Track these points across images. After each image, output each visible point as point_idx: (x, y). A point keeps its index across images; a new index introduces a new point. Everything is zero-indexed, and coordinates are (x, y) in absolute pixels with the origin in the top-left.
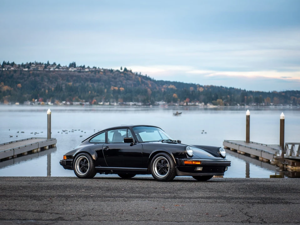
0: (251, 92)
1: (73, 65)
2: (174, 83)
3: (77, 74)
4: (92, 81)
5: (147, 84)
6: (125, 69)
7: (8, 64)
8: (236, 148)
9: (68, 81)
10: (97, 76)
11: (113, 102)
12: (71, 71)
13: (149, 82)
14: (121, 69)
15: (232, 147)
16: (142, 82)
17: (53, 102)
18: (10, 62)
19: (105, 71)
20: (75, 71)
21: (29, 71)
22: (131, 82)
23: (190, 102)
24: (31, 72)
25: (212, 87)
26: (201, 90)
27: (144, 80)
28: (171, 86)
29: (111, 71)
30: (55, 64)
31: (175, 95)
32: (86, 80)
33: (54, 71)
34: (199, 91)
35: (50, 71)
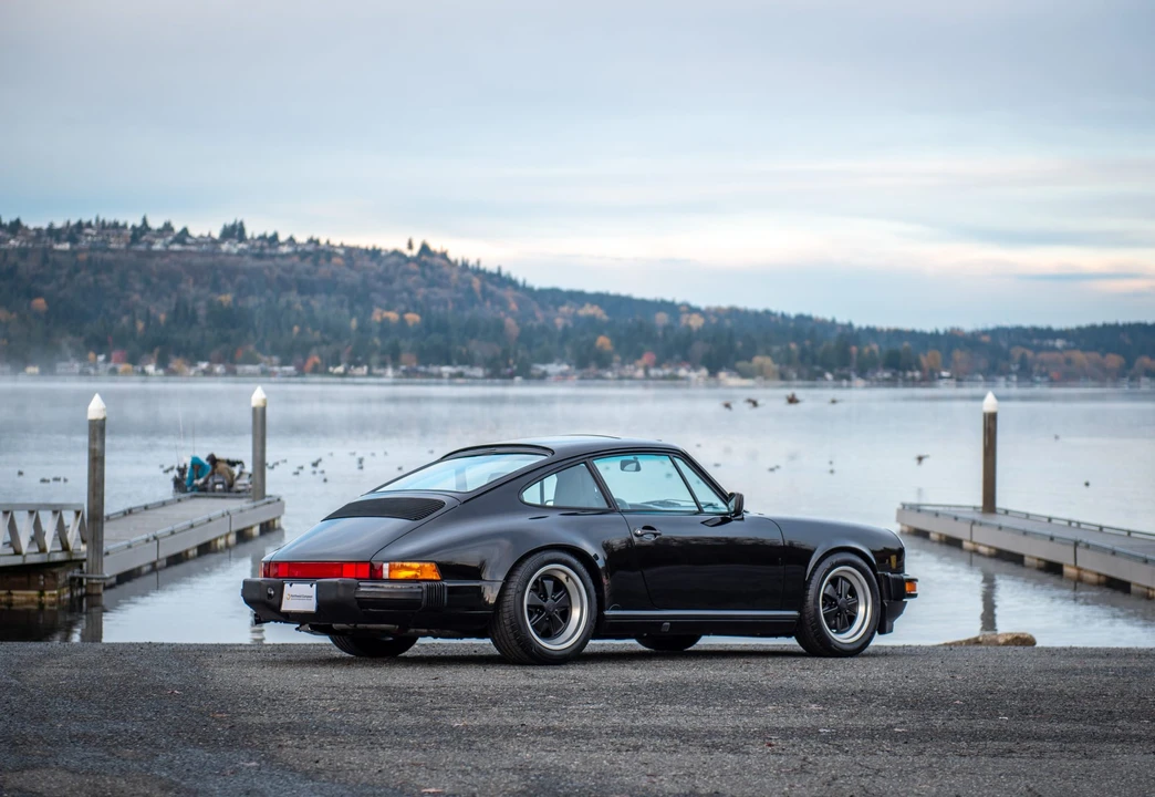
0: (873, 332)
1: (235, 232)
2: (600, 299)
3: (250, 263)
4: (305, 288)
5: (502, 303)
6: (425, 248)
9: (218, 289)
10: (324, 270)
11: (382, 364)
12: (228, 254)
13: (509, 294)
14: (410, 246)
16: (486, 294)
17: (162, 363)
18: (6, 220)
19: (351, 253)
20: (241, 253)
21: (73, 253)
22: (443, 293)
23: (658, 365)
24: (83, 256)
25: (734, 313)
26: (696, 322)
27: (490, 287)
28: (589, 310)
29: (375, 254)
30: (168, 227)
31: (603, 341)
32: (284, 285)
33: (165, 253)
34: (689, 327)
35: (150, 254)
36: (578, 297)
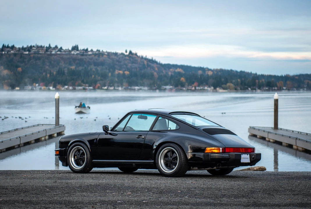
0: (263, 76)
1: (75, 48)
2: (182, 67)
3: (80, 57)
4: (96, 64)
5: (153, 68)
6: (130, 52)
7: (8, 47)
8: (265, 135)
9: (71, 64)
10: (101, 59)
11: (118, 86)
12: (74, 54)
13: (154, 65)
14: (126, 52)
15: (259, 134)
16: (148, 65)
17: (54, 86)
18: (10, 45)
19: (109, 54)
20: (77, 54)
21: (29, 55)
22: (136, 65)
23: (199, 86)
24: (32, 56)
25: (221, 70)
26: (210, 73)
27: (150, 64)
28: (179, 70)
29: (116, 54)
30: (56, 47)
31: (183, 79)
32: (89, 64)
33: (55, 55)
34: (208, 75)
35: (51, 55)
36: (175, 66)
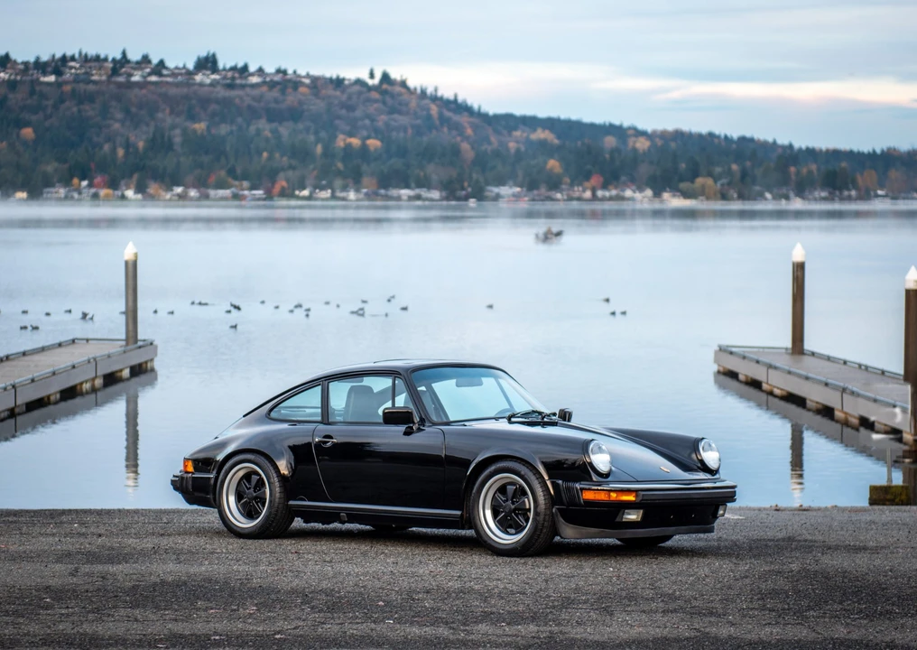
0: (811, 153)
1: (208, 63)
2: (551, 123)
3: (221, 92)
4: (275, 116)
5: (457, 127)
6: (385, 77)
8: (758, 373)
9: (193, 117)
10: (291, 99)
11: (345, 188)
12: (201, 85)
13: (464, 119)
14: (372, 75)
15: (745, 370)
16: (443, 120)
17: (140, 189)
19: (317, 83)
20: (214, 84)
21: (58, 85)
22: (402, 120)
23: (605, 186)
24: (67, 88)
25: (679, 135)
26: (642, 144)
27: (447, 114)
28: (541, 134)
29: (338, 83)
30: (146, 59)
31: (553, 164)
32: (253, 114)
33: (143, 85)
34: (635, 150)
35: (130, 85)
36: (531, 122)
